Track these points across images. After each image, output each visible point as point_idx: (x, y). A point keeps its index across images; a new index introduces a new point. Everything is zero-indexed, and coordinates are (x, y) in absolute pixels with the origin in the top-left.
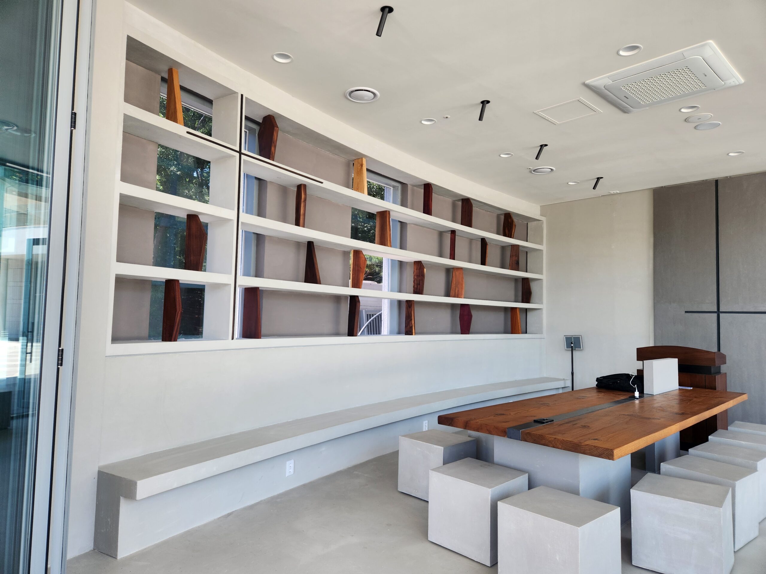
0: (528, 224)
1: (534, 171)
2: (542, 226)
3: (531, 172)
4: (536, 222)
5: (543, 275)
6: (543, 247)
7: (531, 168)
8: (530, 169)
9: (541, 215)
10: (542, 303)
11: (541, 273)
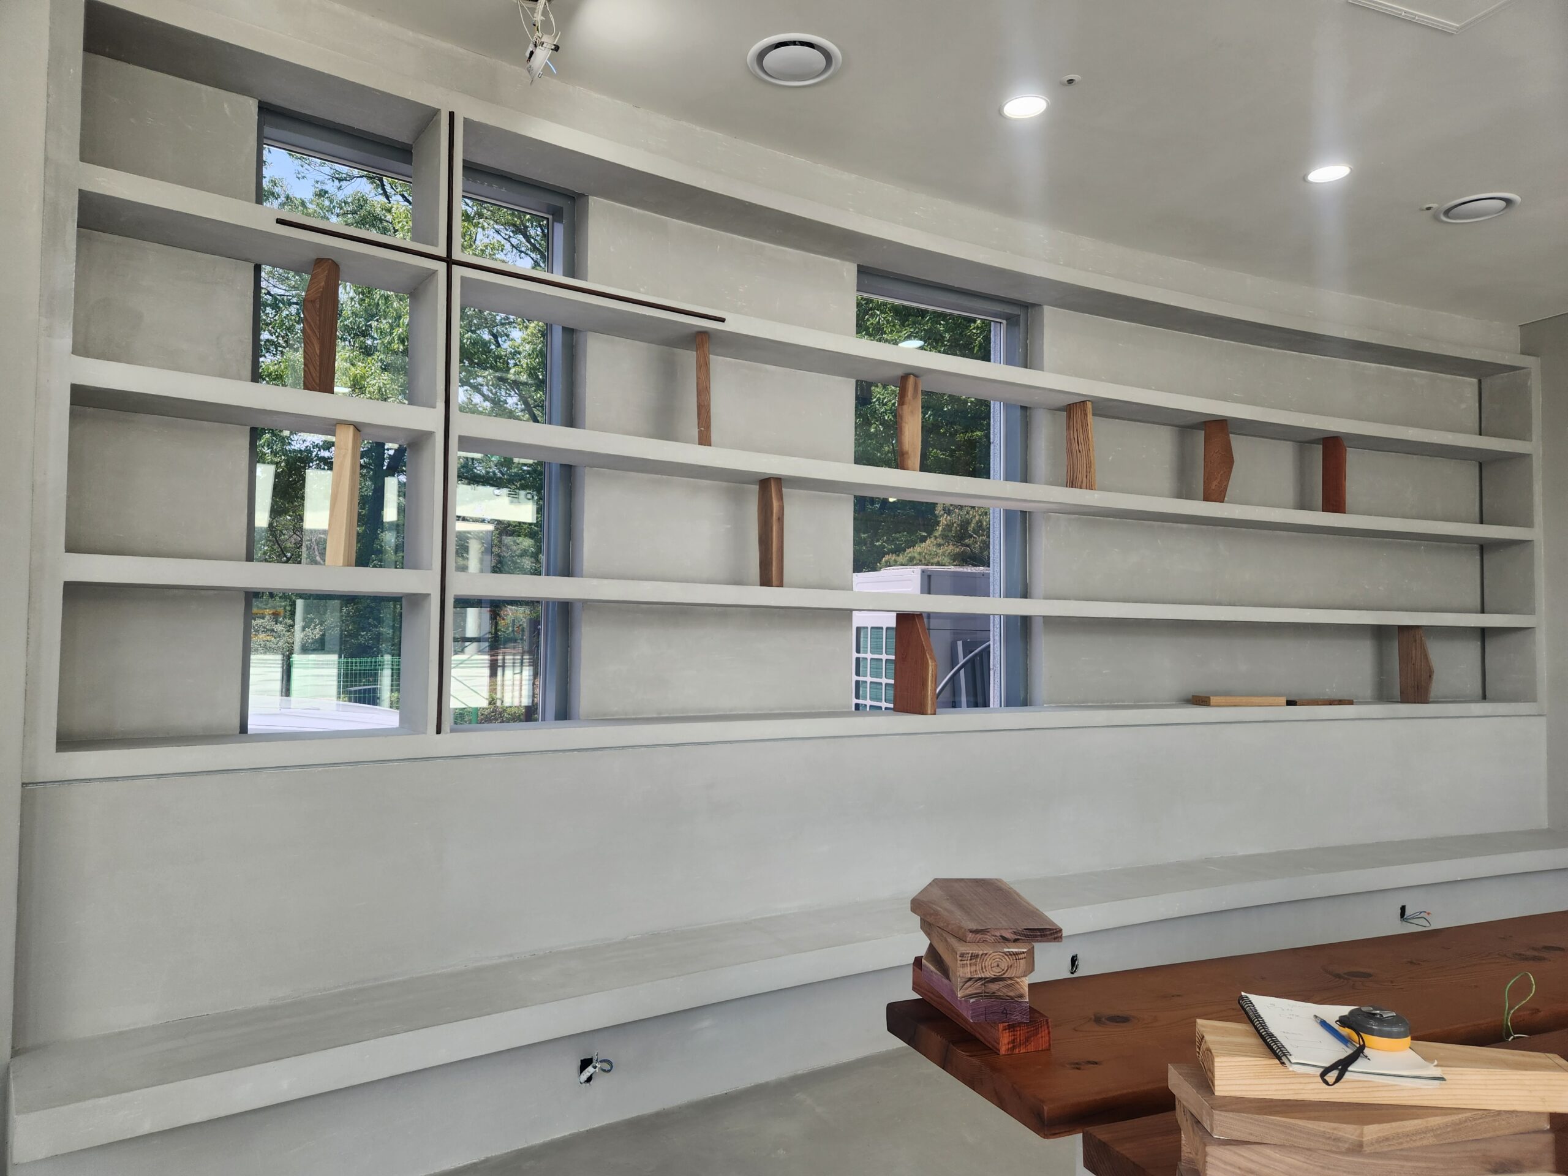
0: (1482, 383)
1: (1447, 212)
2: (1527, 384)
3: (1436, 218)
4: (1506, 374)
5: (1533, 527)
6: (1532, 446)
7: (1434, 205)
8: (1429, 209)
9: (1524, 352)
10: (1532, 612)
11: (1528, 523)
